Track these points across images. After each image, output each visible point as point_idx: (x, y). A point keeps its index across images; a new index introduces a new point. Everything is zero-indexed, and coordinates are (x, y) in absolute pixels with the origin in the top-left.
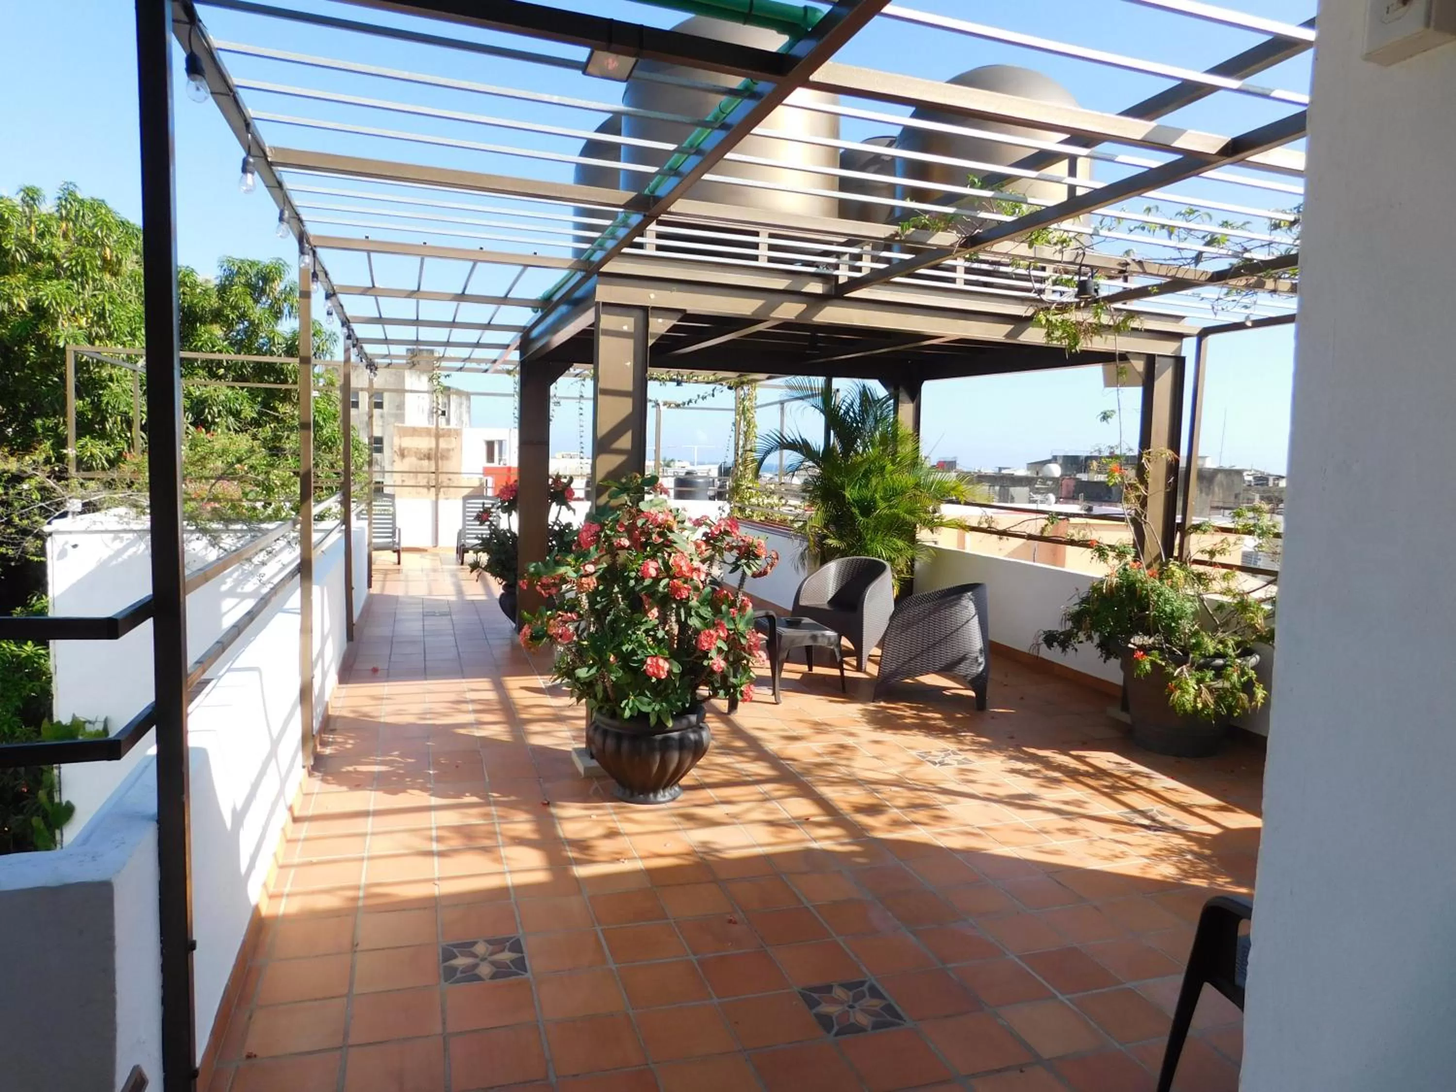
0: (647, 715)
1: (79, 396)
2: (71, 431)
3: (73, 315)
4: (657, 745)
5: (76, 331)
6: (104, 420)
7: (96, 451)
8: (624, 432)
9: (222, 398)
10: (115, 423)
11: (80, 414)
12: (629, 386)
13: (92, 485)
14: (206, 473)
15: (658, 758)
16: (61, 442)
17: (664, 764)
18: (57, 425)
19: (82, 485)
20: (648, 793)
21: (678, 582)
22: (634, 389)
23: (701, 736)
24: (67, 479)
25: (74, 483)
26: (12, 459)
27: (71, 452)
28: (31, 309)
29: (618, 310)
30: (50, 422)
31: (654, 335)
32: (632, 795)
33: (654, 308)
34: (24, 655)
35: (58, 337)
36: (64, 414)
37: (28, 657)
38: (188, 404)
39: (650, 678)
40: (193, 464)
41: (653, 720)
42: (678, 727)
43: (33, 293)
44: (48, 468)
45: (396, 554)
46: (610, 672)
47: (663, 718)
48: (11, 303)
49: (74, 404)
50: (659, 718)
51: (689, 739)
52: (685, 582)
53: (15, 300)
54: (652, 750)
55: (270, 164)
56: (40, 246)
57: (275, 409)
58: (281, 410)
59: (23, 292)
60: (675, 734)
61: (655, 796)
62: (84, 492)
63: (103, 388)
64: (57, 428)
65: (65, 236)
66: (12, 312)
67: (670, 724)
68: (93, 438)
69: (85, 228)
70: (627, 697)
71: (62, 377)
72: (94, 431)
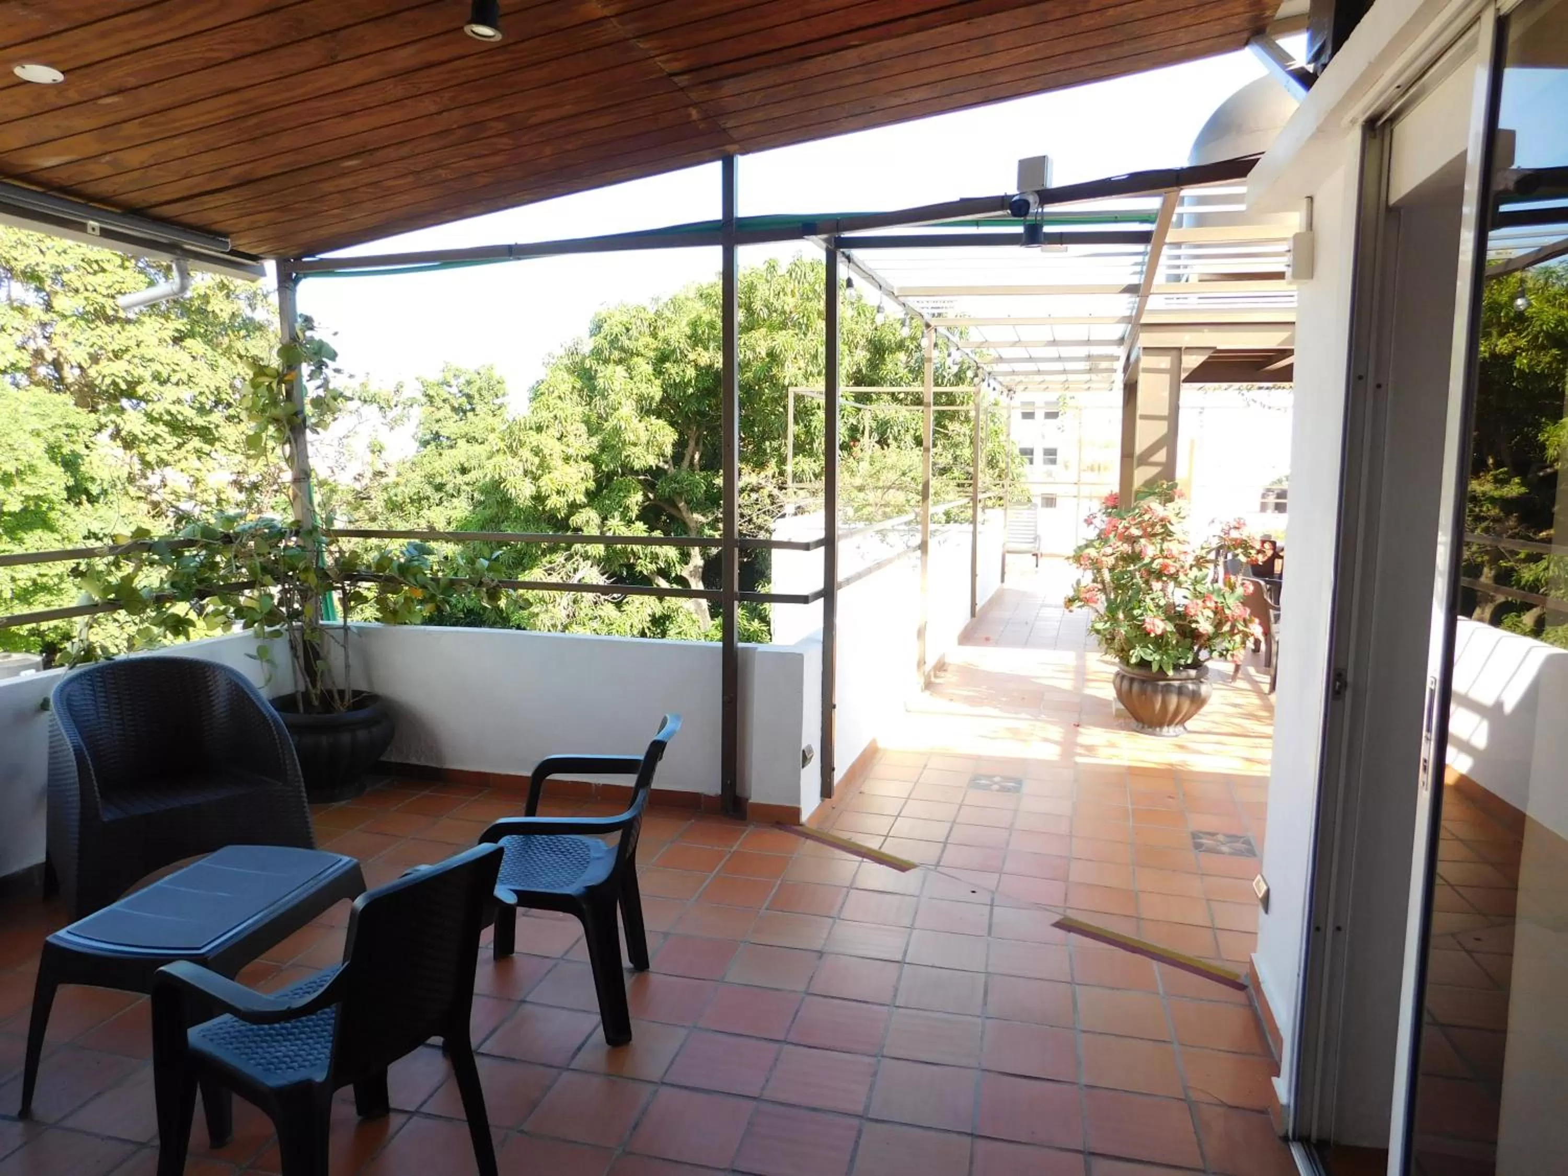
0: (1150, 663)
1: (796, 422)
2: (789, 451)
3: (795, 358)
4: (1160, 688)
5: (798, 372)
6: (813, 441)
7: (806, 467)
8: (1161, 448)
9: (901, 419)
10: (820, 443)
11: (796, 437)
12: (1165, 412)
13: (800, 492)
14: (881, 484)
15: (1159, 698)
16: (782, 461)
17: (1164, 704)
18: (780, 446)
19: (795, 493)
20: (1156, 727)
21: (1169, 562)
22: (1169, 414)
23: (1199, 688)
24: (785, 489)
25: (790, 491)
26: (753, 475)
27: (789, 468)
28: (768, 355)
29: (1157, 352)
30: (775, 444)
31: (1185, 370)
32: (1143, 727)
33: (1187, 348)
34: (752, 629)
35: (785, 377)
36: (786, 438)
37: (755, 631)
38: (874, 425)
39: (1149, 634)
40: (871, 476)
41: (1155, 668)
42: (1178, 676)
43: (769, 342)
44: (774, 481)
45: (1035, 558)
46: (1119, 626)
47: (1164, 668)
48: (754, 351)
49: (793, 429)
50: (1161, 667)
51: (1187, 688)
52: (1175, 562)
53: (758, 350)
54: (1155, 691)
55: (897, 297)
56: (776, 303)
57: (945, 427)
58: (950, 428)
59: (762, 342)
60: (1176, 683)
61: (1161, 731)
62: (796, 500)
63: (813, 415)
64: (780, 448)
65: (793, 295)
66: (755, 359)
67: (1171, 673)
68: (804, 456)
69: (806, 285)
70: (1134, 648)
71: (785, 407)
72: (804, 450)
